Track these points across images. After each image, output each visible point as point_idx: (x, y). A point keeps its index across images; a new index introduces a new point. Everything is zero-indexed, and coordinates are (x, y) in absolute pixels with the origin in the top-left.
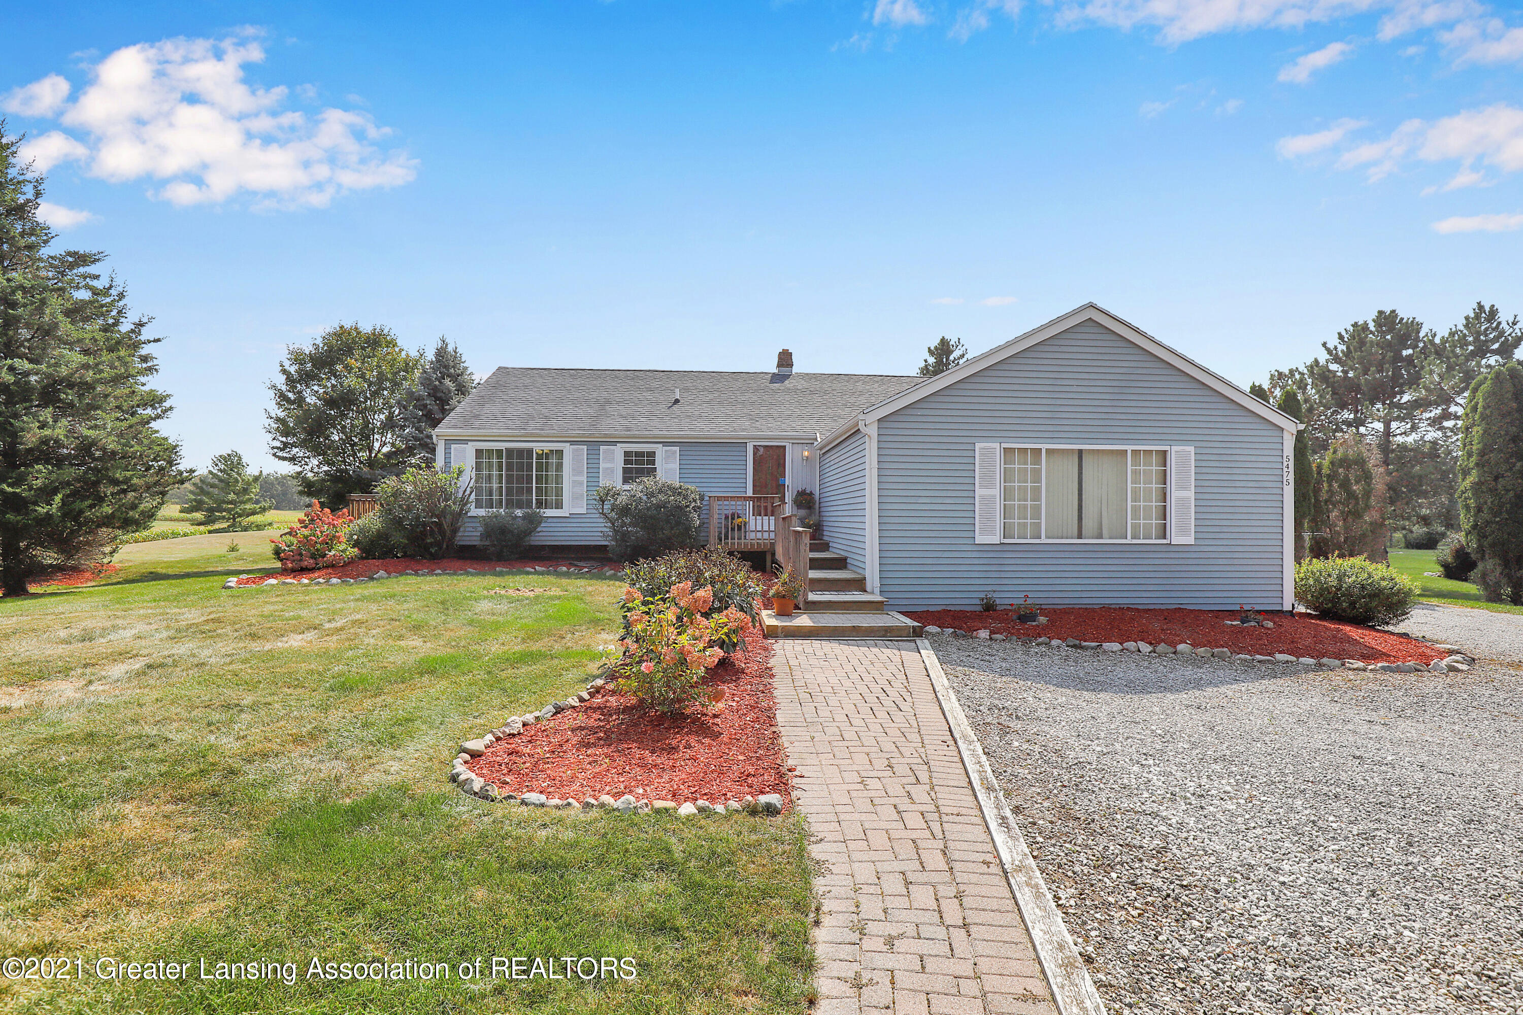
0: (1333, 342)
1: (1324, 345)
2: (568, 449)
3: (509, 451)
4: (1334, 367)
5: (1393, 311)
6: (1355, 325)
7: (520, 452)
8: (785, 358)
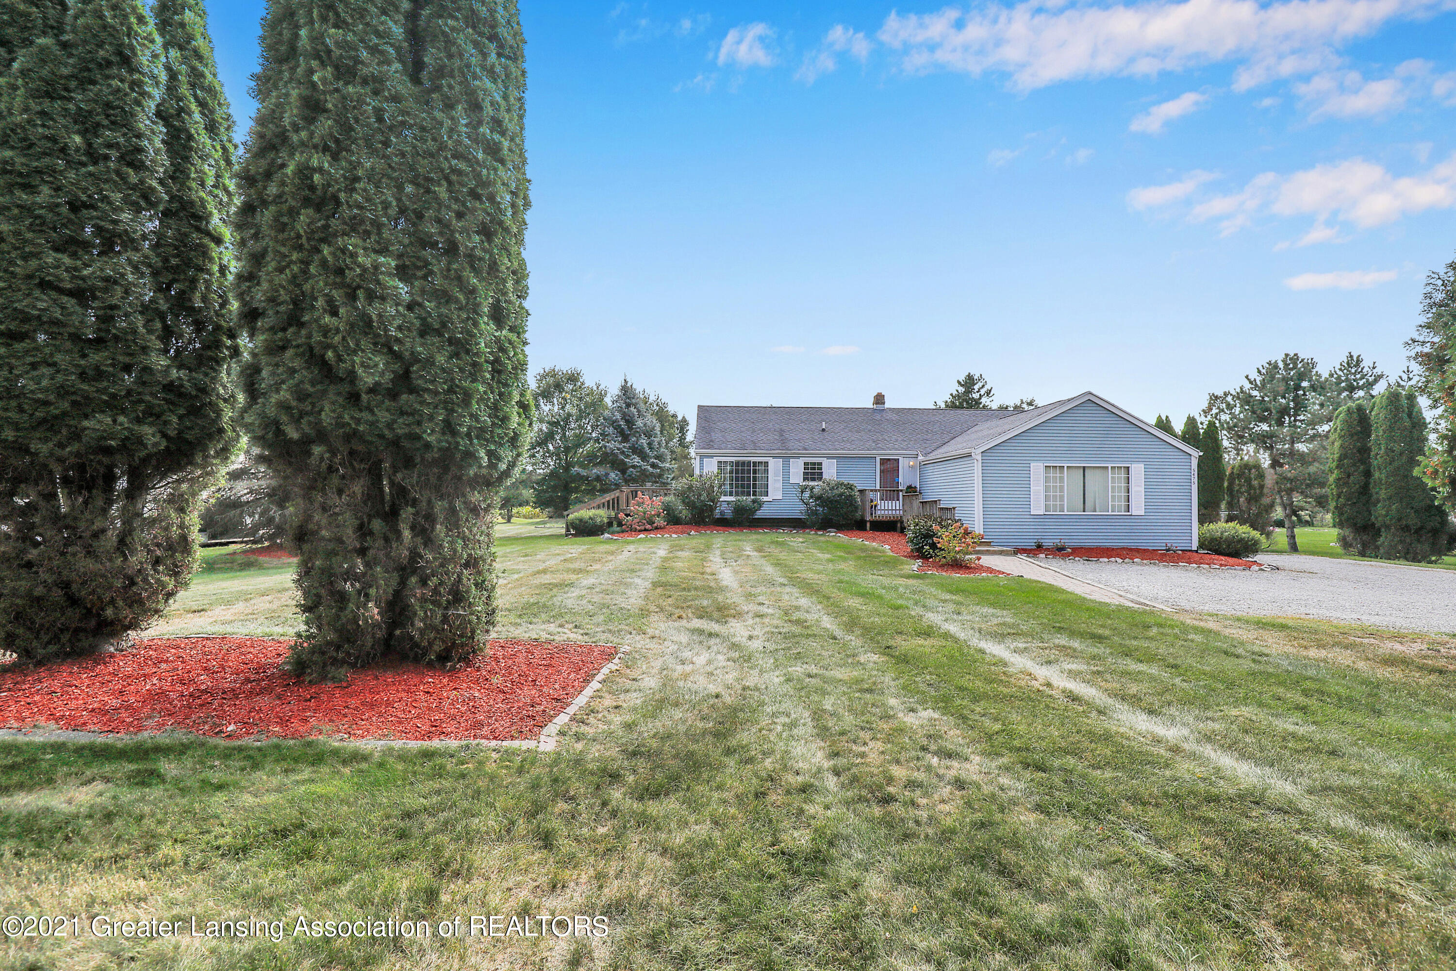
0: (1254, 375)
1: (1247, 377)
2: (771, 461)
3: (737, 463)
4: (1255, 393)
5: (1296, 355)
6: (1269, 363)
7: (743, 463)
8: (879, 399)
